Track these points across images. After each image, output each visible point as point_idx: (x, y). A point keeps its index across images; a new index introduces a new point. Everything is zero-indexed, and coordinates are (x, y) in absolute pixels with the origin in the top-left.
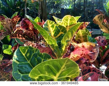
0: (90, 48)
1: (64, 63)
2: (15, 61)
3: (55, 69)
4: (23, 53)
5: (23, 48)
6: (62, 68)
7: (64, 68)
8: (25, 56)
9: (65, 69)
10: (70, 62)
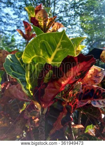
0: (95, 73)
1: (60, 39)
2: (9, 59)
3: (51, 46)
4: (18, 58)
5: (19, 53)
6: (58, 46)
7: (59, 47)
8: (19, 61)
9: (60, 49)
10: (66, 40)
